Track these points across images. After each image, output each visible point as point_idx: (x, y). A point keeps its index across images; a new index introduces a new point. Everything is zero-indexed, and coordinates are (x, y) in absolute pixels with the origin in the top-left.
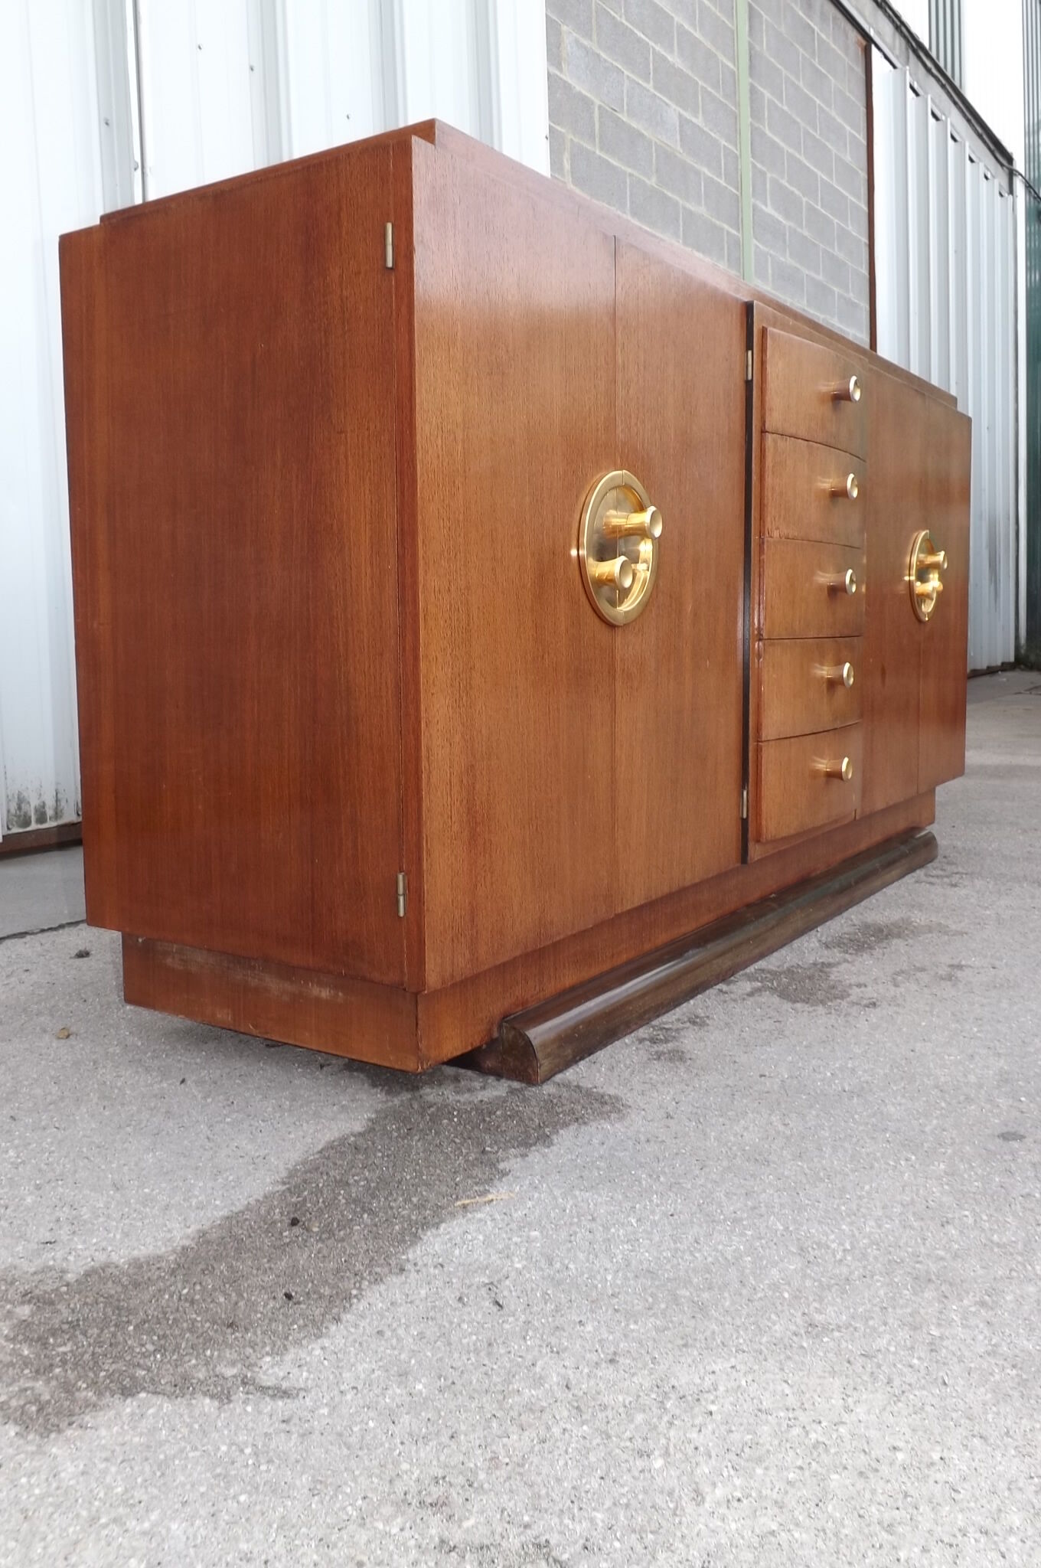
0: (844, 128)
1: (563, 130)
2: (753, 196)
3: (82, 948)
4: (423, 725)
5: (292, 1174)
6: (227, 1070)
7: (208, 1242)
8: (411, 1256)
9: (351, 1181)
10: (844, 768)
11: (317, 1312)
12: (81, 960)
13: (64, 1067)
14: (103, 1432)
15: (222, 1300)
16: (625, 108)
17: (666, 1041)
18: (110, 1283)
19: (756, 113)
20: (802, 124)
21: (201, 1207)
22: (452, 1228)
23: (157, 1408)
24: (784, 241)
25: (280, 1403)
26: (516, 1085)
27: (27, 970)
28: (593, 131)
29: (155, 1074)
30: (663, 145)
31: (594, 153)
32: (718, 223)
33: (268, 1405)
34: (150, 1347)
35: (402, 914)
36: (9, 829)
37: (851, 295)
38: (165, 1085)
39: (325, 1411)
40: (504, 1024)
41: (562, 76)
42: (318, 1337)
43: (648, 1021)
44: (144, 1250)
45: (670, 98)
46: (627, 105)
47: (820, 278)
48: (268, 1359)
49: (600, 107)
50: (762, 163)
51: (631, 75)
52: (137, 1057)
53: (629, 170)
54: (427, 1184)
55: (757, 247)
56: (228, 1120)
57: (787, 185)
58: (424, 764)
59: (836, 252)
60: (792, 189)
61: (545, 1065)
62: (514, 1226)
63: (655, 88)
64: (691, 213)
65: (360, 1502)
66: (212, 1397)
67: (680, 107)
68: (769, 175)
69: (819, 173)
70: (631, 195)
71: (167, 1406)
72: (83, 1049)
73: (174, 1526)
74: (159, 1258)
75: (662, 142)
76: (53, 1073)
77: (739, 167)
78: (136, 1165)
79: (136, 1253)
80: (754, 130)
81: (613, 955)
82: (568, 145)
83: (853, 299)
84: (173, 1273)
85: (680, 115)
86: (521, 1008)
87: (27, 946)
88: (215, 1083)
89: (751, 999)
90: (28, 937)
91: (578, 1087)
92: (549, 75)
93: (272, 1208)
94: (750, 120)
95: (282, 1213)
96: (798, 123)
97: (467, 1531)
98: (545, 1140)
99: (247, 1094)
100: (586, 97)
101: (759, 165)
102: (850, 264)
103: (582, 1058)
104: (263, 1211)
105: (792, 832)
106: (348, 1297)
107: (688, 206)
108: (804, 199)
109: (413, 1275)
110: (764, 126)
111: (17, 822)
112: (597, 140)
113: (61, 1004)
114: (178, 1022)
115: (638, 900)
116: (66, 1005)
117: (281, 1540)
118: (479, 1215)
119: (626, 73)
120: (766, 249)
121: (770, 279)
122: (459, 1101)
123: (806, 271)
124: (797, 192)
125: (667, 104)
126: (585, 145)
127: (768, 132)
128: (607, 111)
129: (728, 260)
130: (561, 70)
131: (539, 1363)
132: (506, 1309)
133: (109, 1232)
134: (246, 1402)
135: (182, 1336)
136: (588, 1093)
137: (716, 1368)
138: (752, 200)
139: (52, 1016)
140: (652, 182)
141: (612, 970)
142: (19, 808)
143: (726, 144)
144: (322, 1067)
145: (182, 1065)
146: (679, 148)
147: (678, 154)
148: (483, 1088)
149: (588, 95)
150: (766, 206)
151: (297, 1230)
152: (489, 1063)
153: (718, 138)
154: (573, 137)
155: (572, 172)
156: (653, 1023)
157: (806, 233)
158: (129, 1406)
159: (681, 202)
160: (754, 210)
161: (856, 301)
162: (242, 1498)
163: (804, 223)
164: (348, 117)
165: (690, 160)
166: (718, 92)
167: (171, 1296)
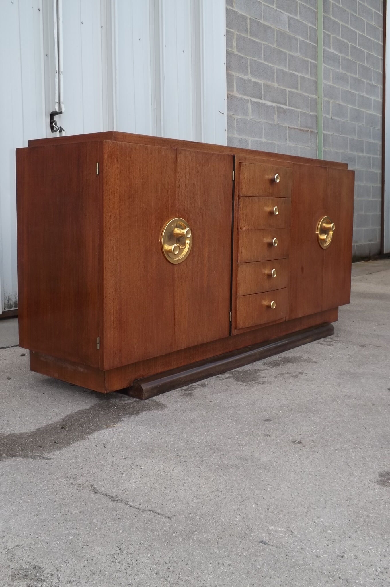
0: (371, 10)
1: (233, 31)
2: (324, 45)
3: (23, 353)
4: (104, 297)
5: (65, 417)
6: (57, 391)
7: (40, 431)
8: (88, 437)
9: (80, 420)
10: (272, 304)
11: (61, 446)
12: (22, 357)
13: (11, 388)
14: (7, 462)
15: (39, 442)
16: (262, 17)
17: (190, 390)
18: (14, 437)
19: (326, 10)
20: (349, 11)
21: (40, 423)
22: (101, 432)
23: (19, 459)
24: (339, 63)
25: (47, 461)
26: (137, 400)
27: (5, 359)
28: (247, 28)
29: (36, 391)
30: (280, 30)
31: (247, 37)
32: (306, 59)
33: (44, 461)
34: (20, 449)
35: (98, 348)
36: (5, 309)
37: (373, 82)
38: (38, 394)
39: (56, 462)
40: (135, 382)
41: (234, 9)
42: (59, 450)
43: (187, 385)
44: (24, 431)
45: (284, 10)
46: (263, 16)
47: (357, 76)
48: (46, 453)
49: (250, 19)
50: (329, 31)
51: (266, 4)
52: (32, 386)
53: (263, 42)
54: (100, 422)
55: (325, 67)
56: (53, 404)
57: (341, 38)
58: (104, 308)
59: (366, 64)
60: (343, 40)
61: (146, 395)
62: (117, 432)
63: (277, 7)
64: (293, 56)
65: (58, 476)
66: (32, 458)
67: (289, 13)
68: (332, 36)
69: (358, 31)
70: (264, 52)
71: (22, 459)
72: (18, 383)
73: (18, 477)
74: (27, 433)
75: (280, 29)
76: (8, 389)
77: (317, 34)
78: (26, 413)
79: (21, 432)
80: (324, 17)
81: (178, 364)
82: (235, 36)
83: (374, 84)
84: (30, 436)
85: (288, 16)
86: (141, 377)
87: (6, 351)
88: (53, 394)
89: (226, 380)
90: (7, 348)
91: (155, 401)
92: (227, 9)
93: (58, 425)
94: (323, 13)
95: (60, 426)
96: (348, 11)
97: (78, 482)
98: (137, 413)
99: (60, 398)
100: (244, 15)
101: (327, 32)
102: (372, 69)
103: (160, 394)
104: (55, 425)
105: (250, 326)
106: (69, 443)
107: (291, 53)
108: (350, 44)
109: (87, 440)
110: (330, 15)
111: (8, 307)
112: (249, 32)
113: (14, 370)
114: (46, 377)
115: (184, 346)
116: (15, 370)
117: (40, 480)
118: (110, 429)
119: (263, 3)
120: (330, 67)
121: (331, 79)
122: (119, 403)
123: (349, 74)
124: (345, 41)
125: (282, 13)
126: (243, 35)
127: (331, 17)
128: (254, 20)
129: (311, 74)
130: (233, 7)
131: (108, 458)
132: (106, 448)
133: (16, 427)
134: (39, 460)
135: (28, 448)
136: (157, 402)
137: (148, 461)
138: (323, 47)
139: (11, 374)
140: (275, 46)
141: (177, 368)
142: (9, 302)
143: (311, 25)
144: (84, 392)
145: (45, 389)
146: (287, 30)
147: (288, 33)
148: (128, 400)
149: (245, 15)
150: (330, 48)
151: (63, 430)
152: (131, 393)
153: (306, 23)
154: (238, 33)
155: (237, 47)
156: (189, 385)
157: (350, 58)
158: (13, 459)
159: (288, 52)
160: (324, 51)
161: (375, 84)
162: (33, 474)
163: (349, 54)
164: (140, 40)
165: (292, 35)
166: (308, 4)
167: (28, 441)
